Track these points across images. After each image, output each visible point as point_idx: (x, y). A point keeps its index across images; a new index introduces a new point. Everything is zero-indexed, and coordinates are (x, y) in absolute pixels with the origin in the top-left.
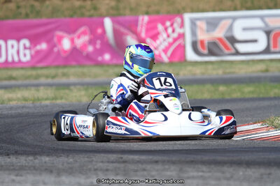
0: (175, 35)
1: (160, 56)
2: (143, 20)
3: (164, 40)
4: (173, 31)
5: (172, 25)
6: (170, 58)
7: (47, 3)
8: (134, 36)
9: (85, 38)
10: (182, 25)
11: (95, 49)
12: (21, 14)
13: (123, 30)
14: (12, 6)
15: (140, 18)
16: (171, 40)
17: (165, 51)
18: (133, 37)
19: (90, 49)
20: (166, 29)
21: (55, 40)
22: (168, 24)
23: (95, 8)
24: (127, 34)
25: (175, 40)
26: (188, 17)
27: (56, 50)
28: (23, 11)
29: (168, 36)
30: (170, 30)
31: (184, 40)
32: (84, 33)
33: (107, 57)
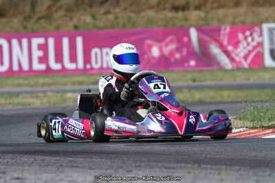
0: (254, 44)
1: (240, 62)
2: (225, 29)
3: (245, 48)
4: (253, 40)
5: (251, 34)
6: (250, 65)
7: (143, 14)
8: (218, 44)
9: (173, 46)
10: (261, 35)
11: (182, 56)
12: (118, 24)
13: (207, 38)
14: (111, 17)
15: (223, 27)
16: (250, 48)
17: (246, 58)
18: (216, 46)
19: (178, 56)
20: (246, 38)
21: (146, 47)
22: (248, 33)
23: (186, 19)
24: (210, 43)
25: (254, 48)
26: (265, 27)
27: (146, 57)
28: (121, 22)
29: (248, 44)
30: (249, 39)
31: (263, 48)
32: (172, 41)
33: (193, 63)
